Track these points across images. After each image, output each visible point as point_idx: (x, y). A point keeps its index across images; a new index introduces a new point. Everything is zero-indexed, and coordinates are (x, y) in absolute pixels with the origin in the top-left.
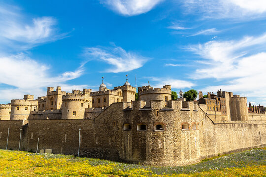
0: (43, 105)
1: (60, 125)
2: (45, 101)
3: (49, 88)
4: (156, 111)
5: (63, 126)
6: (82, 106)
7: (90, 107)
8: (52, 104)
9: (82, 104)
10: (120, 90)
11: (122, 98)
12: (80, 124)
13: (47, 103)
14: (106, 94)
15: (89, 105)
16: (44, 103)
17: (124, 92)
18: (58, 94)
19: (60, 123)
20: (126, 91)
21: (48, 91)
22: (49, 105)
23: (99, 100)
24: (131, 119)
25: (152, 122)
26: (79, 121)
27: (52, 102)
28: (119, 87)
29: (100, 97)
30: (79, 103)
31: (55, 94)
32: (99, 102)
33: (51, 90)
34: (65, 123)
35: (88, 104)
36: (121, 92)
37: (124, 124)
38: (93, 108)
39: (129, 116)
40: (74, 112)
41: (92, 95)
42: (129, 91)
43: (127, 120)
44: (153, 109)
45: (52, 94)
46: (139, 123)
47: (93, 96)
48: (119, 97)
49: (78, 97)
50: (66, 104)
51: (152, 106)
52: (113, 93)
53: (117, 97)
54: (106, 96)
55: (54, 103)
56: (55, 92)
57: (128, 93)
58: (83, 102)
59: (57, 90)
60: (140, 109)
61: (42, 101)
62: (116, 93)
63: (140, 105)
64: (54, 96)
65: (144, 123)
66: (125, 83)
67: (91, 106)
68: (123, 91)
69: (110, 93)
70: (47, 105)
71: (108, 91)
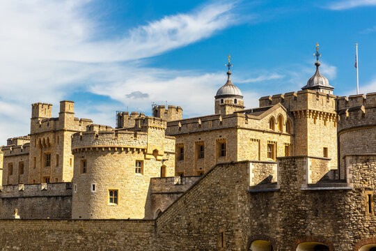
0: (22, 166)
1: (51, 238)
2: (24, 151)
3: (35, 107)
4: (365, 194)
5: (59, 242)
6: (140, 171)
7: (168, 175)
8: (48, 164)
9: (140, 163)
10: (279, 111)
11: (287, 140)
12: (112, 235)
13: (31, 158)
14: (225, 125)
15: (163, 169)
16: (24, 159)
17: (296, 118)
18: (66, 127)
19: (51, 231)
20: (304, 113)
21: (35, 117)
22: (38, 165)
23: (201, 149)
24: (277, 221)
25: (348, 236)
26: (108, 226)
27: (48, 158)
28: (277, 98)
29: (204, 137)
30: (129, 161)
31: (56, 127)
32: (201, 156)
33: (42, 114)
34: (68, 232)
35: (160, 164)
36: (285, 117)
37: (251, 241)
38: (177, 180)
39: (268, 210)
40: (111, 192)
41: (174, 130)
42: (316, 114)
43: (261, 225)
44: (351, 186)
45: (45, 127)
46: (303, 238)
47: (178, 136)
48: (274, 138)
49: (125, 140)
50: (84, 163)
51: (349, 176)
52: (252, 123)
53: (266, 138)
54: (225, 135)
55: (53, 158)
56: (55, 120)
57: (310, 120)
58: (141, 157)
59: (62, 112)
60: (304, 187)
61: (17, 152)
62: (263, 123)
63: (305, 172)
64: (51, 136)
65: (320, 237)
66: (311, 81)
67: (170, 172)
68: (290, 113)
69: (241, 121)
70: (31, 166)
71: (235, 115)
